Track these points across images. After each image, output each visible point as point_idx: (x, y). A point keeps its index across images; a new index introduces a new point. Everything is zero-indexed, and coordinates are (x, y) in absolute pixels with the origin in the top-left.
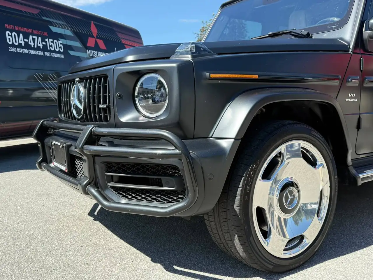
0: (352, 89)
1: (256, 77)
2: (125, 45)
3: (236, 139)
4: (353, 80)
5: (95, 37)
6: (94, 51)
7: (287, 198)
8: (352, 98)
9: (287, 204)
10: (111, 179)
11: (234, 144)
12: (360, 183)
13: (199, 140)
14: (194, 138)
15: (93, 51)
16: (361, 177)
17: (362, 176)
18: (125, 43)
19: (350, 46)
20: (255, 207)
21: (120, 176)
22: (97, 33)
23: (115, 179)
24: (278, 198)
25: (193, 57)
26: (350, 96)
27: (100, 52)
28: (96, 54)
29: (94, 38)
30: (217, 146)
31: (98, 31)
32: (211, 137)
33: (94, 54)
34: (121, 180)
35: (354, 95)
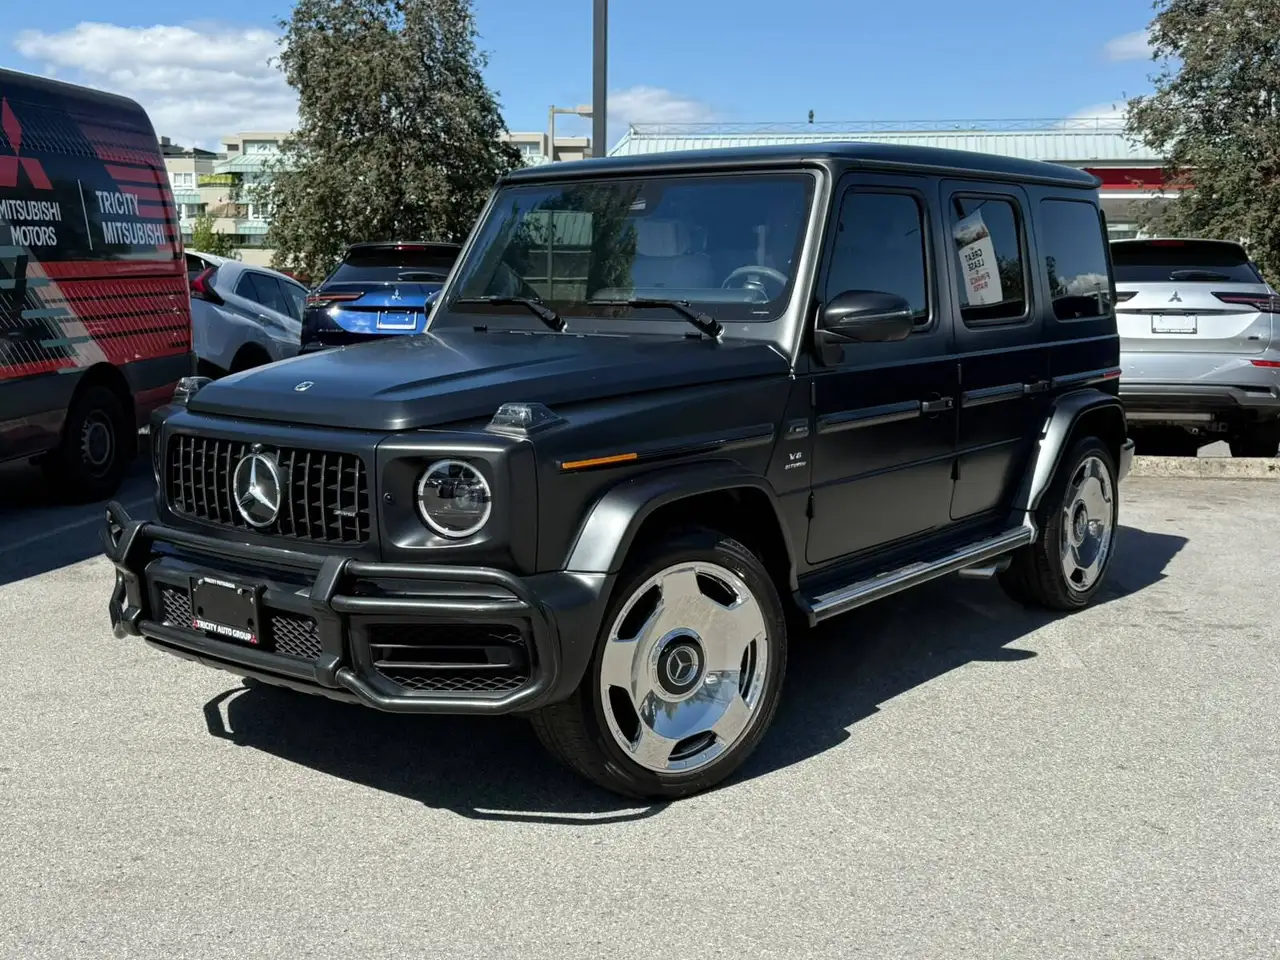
0: (796, 446)
1: (633, 456)
2: (106, 166)
3: (608, 573)
4: (797, 430)
5: (17, 153)
6: (16, 200)
7: (674, 665)
8: (796, 461)
9: (677, 675)
10: (379, 655)
11: (606, 581)
12: (814, 622)
13: (544, 576)
14: (536, 573)
15: (13, 202)
16: (816, 611)
17: (817, 609)
18: (106, 158)
19: (790, 360)
20: (608, 687)
21: (393, 648)
22: (22, 136)
23: (385, 654)
24: (656, 667)
25: (531, 433)
26: (792, 458)
27: (33, 203)
28: (22, 208)
29: (14, 154)
30: (579, 585)
31: (23, 130)
32: (565, 569)
33: (17, 211)
34: (395, 655)
35: (799, 455)
